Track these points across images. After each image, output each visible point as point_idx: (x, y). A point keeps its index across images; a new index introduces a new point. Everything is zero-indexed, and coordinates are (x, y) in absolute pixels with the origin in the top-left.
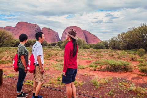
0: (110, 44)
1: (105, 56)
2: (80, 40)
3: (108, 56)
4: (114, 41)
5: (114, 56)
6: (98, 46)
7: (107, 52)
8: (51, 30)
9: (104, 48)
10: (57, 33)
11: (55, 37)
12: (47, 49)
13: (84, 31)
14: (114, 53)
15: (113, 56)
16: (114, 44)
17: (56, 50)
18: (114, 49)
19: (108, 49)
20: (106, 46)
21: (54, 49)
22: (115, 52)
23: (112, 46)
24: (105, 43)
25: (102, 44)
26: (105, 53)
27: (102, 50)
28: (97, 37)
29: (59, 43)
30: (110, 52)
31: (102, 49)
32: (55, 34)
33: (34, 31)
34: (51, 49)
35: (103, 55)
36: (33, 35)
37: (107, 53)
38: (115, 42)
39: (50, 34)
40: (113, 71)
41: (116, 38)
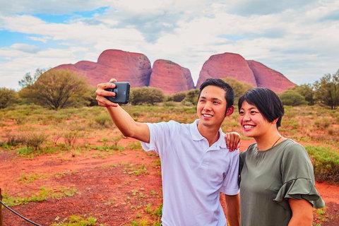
0: (318, 93)
1: (306, 126)
2: (241, 86)
3: (312, 128)
4: (330, 85)
5: (330, 128)
6: (288, 98)
7: (311, 114)
8: (174, 64)
9: (303, 103)
10: (188, 70)
11: (184, 80)
12: (162, 109)
13: (252, 64)
14: (331, 117)
15: (326, 126)
16: (330, 92)
17: (182, 112)
18: (329, 105)
19: (313, 104)
20: (307, 99)
21: (178, 110)
22: (332, 115)
23: (323, 97)
24: (304, 91)
25: (298, 94)
26: (306, 117)
27: (298, 108)
28: (284, 77)
29: (190, 94)
30: (319, 115)
31: (298, 105)
32: (182, 74)
33: (137, 68)
34: (172, 109)
35: (300, 123)
36: (134, 78)
37: (310, 116)
38: (333, 87)
39: (172, 73)
40: (327, 179)
41: (334, 77)
